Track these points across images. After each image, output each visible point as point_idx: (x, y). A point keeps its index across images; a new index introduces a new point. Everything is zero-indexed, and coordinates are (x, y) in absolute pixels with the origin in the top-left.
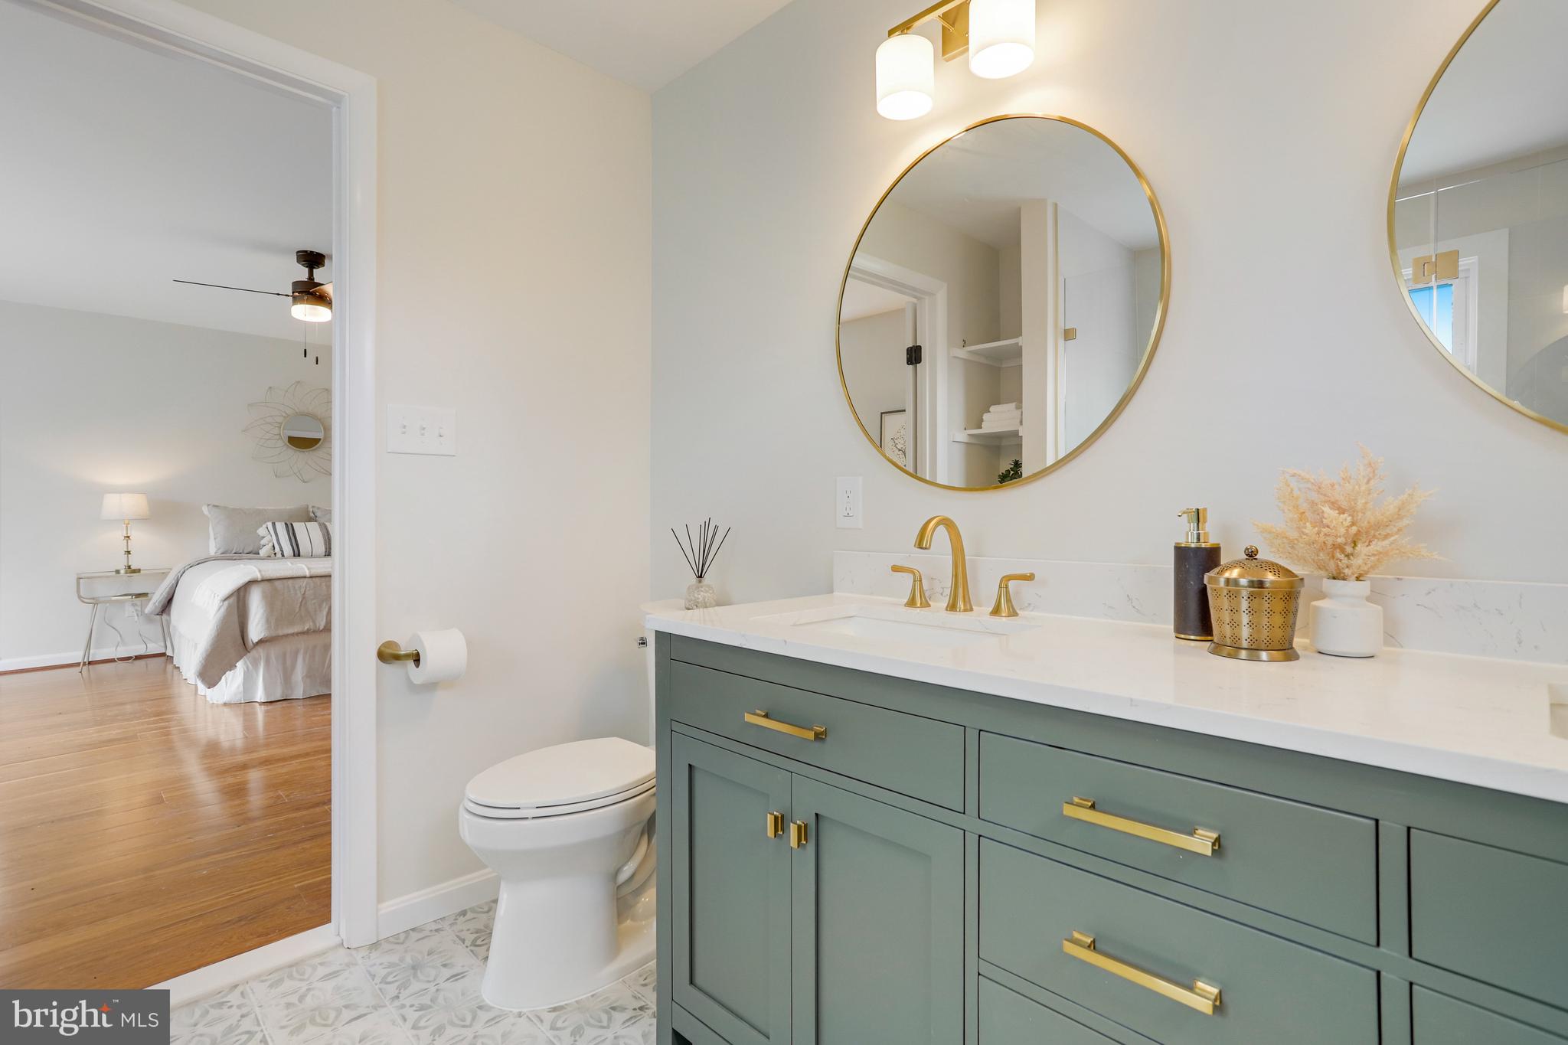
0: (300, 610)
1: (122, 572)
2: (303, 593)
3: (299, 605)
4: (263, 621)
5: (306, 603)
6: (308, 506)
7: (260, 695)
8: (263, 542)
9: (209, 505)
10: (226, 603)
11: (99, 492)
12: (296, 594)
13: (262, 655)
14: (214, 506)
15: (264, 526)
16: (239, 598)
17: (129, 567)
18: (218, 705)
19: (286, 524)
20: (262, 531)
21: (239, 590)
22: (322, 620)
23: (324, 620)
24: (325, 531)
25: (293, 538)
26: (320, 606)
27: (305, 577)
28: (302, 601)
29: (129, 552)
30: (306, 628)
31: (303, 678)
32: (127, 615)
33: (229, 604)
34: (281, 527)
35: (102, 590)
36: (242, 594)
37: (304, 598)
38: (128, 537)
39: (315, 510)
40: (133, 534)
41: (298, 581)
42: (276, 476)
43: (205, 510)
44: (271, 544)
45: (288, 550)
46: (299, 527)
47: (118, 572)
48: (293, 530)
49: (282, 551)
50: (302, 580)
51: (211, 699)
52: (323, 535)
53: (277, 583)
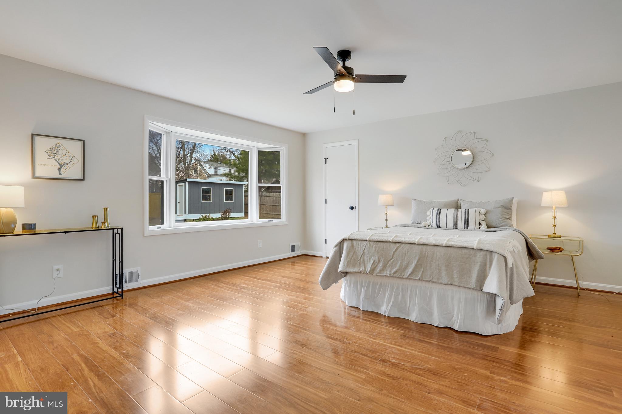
0: (360, 259)
2: (364, 250)
3: (361, 256)
5: (364, 256)
6: (459, 199)
12: (361, 249)
15: (430, 210)
19: (438, 209)
20: (428, 213)
22: (369, 268)
23: (370, 268)
24: (456, 214)
25: (438, 217)
26: (370, 259)
28: (362, 254)
29: (387, 220)
30: (360, 271)
37: (363, 253)
39: (462, 202)
42: (449, 183)
46: (444, 211)
48: (440, 213)
49: (432, 224)
50: (365, 242)
53: (355, 242)
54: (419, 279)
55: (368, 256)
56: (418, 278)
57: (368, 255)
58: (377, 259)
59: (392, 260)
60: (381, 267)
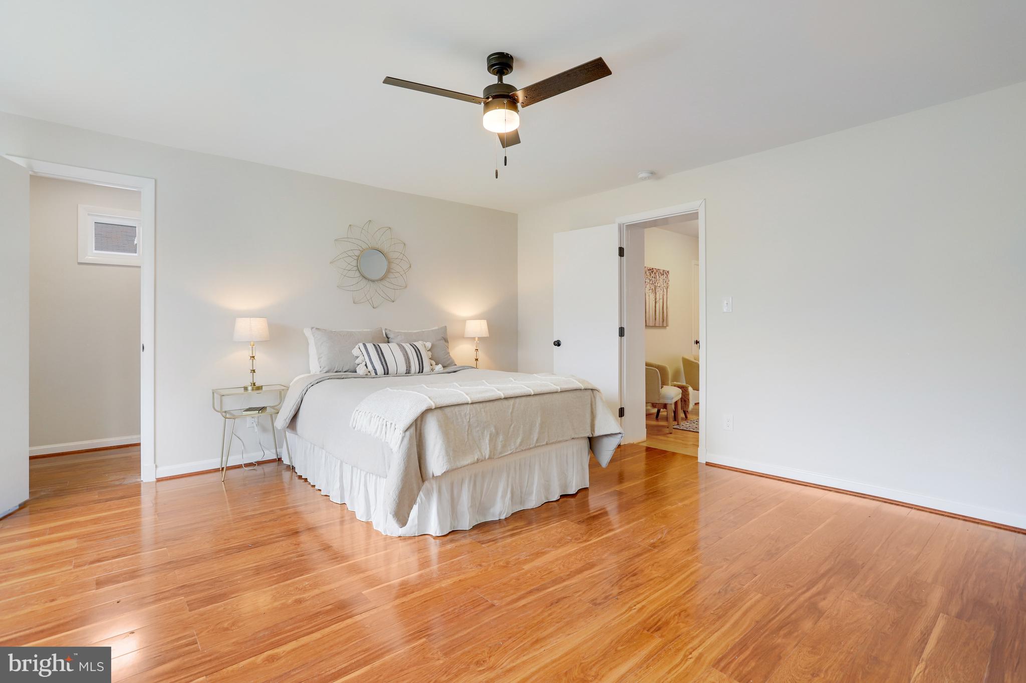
0: (468, 439)
1: (250, 388)
2: (468, 420)
3: (467, 433)
4: (443, 452)
5: (472, 432)
7: (434, 528)
8: (357, 361)
9: (312, 328)
10: (408, 433)
11: (233, 317)
12: (463, 422)
13: (435, 486)
14: (316, 329)
15: (357, 347)
16: (417, 426)
17: (254, 384)
18: (391, 538)
19: (374, 345)
20: (355, 352)
21: (416, 421)
22: (486, 449)
23: (488, 449)
25: (382, 358)
26: (483, 434)
27: (468, 404)
28: (468, 429)
29: (254, 371)
30: (476, 459)
31: (468, 509)
32: (248, 427)
33: (410, 434)
34: (370, 347)
35: (230, 404)
36: (419, 423)
37: (469, 426)
38: (253, 357)
39: (388, 332)
40: (258, 356)
41: (462, 407)
43: (308, 332)
44: (364, 363)
45: (380, 369)
46: (384, 347)
47: (246, 389)
48: (381, 350)
49: (375, 370)
50: (466, 406)
51: (385, 531)
52: (404, 355)
53: (448, 410)
54: (547, 444)
55: (478, 431)
56: (545, 443)
57: (478, 429)
58: (494, 430)
59: (513, 426)
60: (502, 442)
